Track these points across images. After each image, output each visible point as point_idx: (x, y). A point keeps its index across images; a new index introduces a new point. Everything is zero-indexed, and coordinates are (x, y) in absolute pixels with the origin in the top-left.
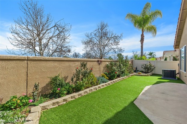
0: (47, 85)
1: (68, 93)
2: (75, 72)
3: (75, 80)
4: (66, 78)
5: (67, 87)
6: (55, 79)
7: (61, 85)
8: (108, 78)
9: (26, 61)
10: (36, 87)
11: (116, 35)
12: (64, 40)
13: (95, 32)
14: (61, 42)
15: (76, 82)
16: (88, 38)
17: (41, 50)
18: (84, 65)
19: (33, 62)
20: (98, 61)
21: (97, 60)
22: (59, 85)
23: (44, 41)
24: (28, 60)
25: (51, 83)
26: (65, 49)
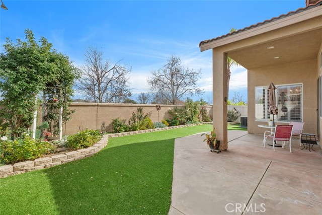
0: (110, 125)
1: (126, 131)
2: (132, 116)
3: (131, 122)
4: (124, 121)
5: (125, 127)
6: (116, 121)
7: (120, 125)
8: (168, 124)
9: (96, 107)
10: (103, 124)
11: (193, 71)
12: (124, 83)
13: (164, 68)
14: (121, 85)
15: (132, 124)
16: (154, 76)
17: (100, 94)
18: (140, 110)
19: (100, 108)
20: (157, 106)
21: (155, 105)
22: (119, 125)
23: (103, 85)
24: (97, 106)
25: (113, 123)
26: (125, 92)
